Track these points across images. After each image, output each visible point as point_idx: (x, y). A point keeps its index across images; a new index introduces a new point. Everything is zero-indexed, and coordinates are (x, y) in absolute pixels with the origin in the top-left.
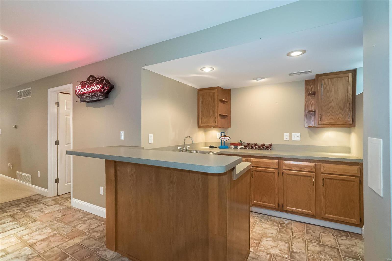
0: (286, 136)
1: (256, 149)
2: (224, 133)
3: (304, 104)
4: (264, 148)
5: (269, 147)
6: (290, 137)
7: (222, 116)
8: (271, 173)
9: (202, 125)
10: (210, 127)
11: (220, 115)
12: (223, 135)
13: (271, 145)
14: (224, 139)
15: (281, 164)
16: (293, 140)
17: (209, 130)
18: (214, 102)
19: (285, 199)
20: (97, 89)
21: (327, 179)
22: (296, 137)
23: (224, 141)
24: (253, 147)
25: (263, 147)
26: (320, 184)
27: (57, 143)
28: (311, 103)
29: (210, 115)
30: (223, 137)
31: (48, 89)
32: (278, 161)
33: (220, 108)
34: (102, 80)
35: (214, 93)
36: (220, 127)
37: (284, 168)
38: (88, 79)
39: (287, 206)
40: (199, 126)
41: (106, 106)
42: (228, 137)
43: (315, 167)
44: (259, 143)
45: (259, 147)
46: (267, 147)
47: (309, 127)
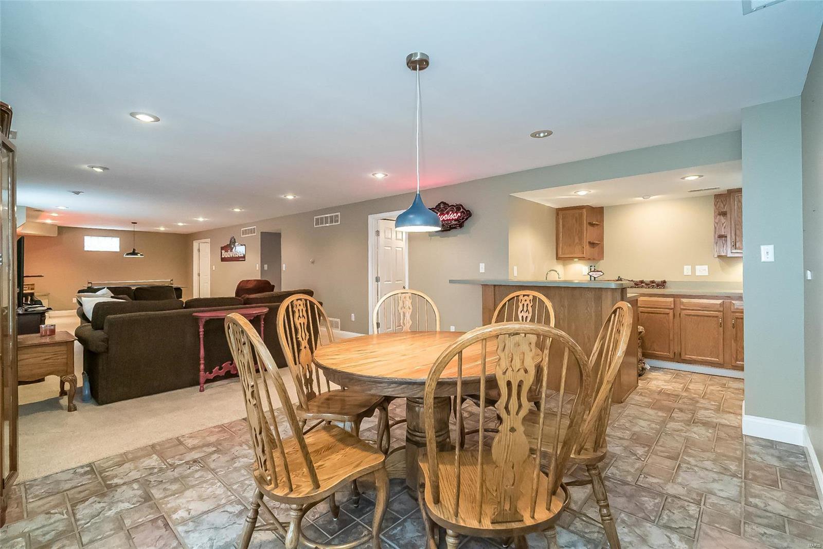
0: (687, 270)
1: (642, 287)
2: (595, 266)
3: (714, 227)
4: (654, 286)
5: (663, 284)
6: (693, 270)
7: (592, 244)
8: (664, 314)
9: (563, 256)
10: (572, 258)
11: (589, 243)
12: (593, 270)
13: (664, 282)
14: (595, 274)
15: (678, 302)
16: (697, 275)
17: (571, 264)
18: (581, 224)
19: (683, 346)
20: (454, 218)
21: (739, 319)
22: (702, 271)
23: (595, 278)
24: (638, 285)
25: (652, 284)
26: (730, 325)
27: (377, 280)
28: (723, 224)
29: (575, 243)
30: (594, 271)
31: (369, 216)
32: (673, 299)
33: (589, 234)
34: (458, 208)
35: (581, 215)
36: (589, 259)
37: (682, 307)
38: (437, 206)
39: (686, 354)
40: (558, 258)
41: (458, 235)
42: (601, 271)
43: (722, 305)
44: (647, 279)
45: (647, 284)
46: (658, 285)
47: (719, 256)
